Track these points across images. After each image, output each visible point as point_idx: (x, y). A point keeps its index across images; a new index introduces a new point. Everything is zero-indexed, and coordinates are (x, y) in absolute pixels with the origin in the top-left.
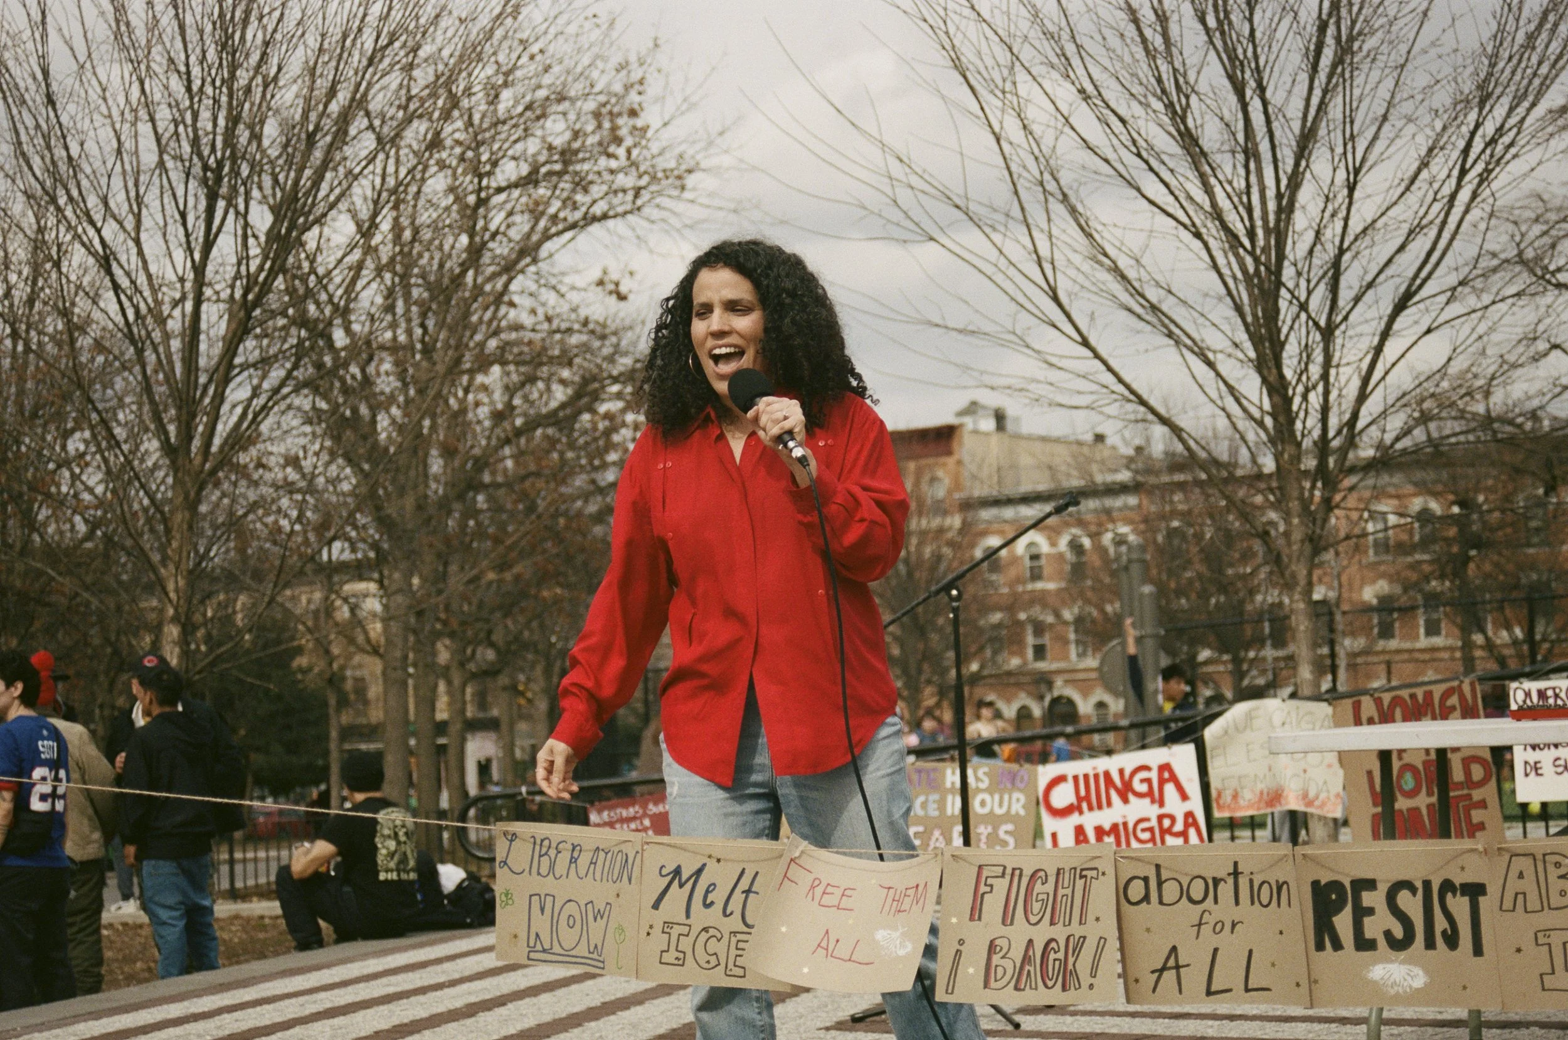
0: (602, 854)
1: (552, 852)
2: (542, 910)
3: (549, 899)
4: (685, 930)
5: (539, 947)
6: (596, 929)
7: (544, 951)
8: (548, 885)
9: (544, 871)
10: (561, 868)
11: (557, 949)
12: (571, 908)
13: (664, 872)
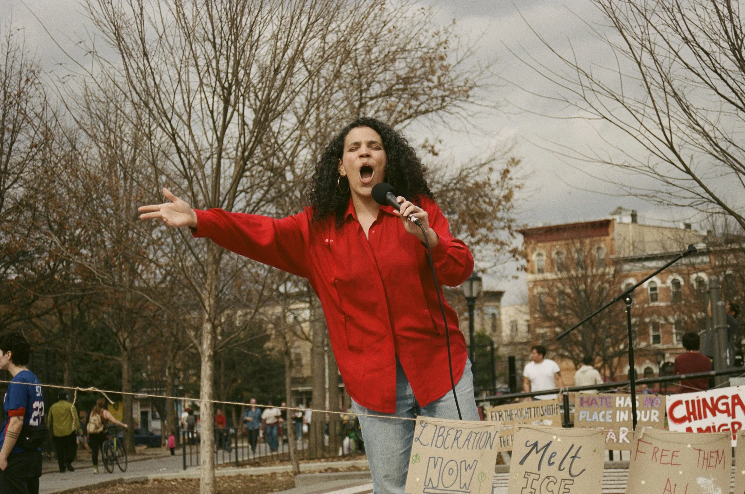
0: (474, 435)
1: (445, 435)
2: (435, 466)
3: (440, 460)
4: (537, 477)
5: (430, 486)
6: (466, 476)
7: (433, 488)
8: (441, 452)
9: (439, 445)
10: (448, 443)
11: (441, 486)
12: (452, 465)
13: (528, 444)
